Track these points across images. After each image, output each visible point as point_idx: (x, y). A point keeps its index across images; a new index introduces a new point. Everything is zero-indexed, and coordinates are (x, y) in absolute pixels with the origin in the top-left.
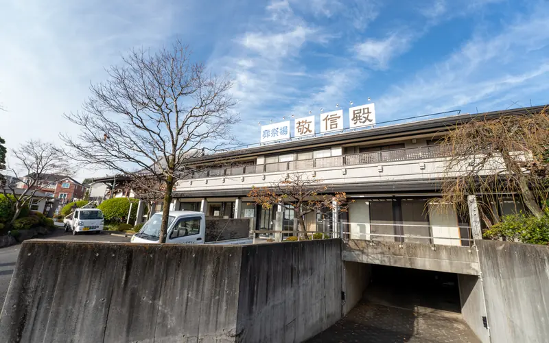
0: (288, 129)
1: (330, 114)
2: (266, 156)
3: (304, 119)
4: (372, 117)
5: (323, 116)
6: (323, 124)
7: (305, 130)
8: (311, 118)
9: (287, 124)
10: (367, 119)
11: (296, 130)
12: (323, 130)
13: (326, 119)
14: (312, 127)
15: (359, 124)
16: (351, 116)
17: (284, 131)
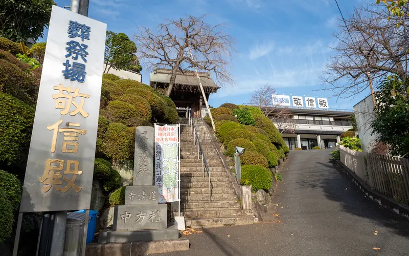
0: (289, 100)
1: (310, 98)
2: (299, 115)
3: (297, 97)
4: (327, 104)
5: (306, 98)
6: (307, 102)
7: (298, 104)
8: (300, 98)
9: (288, 97)
10: (325, 105)
11: (294, 102)
12: (307, 106)
13: (308, 100)
14: (302, 103)
15: (322, 107)
16: (319, 102)
17: (287, 101)
